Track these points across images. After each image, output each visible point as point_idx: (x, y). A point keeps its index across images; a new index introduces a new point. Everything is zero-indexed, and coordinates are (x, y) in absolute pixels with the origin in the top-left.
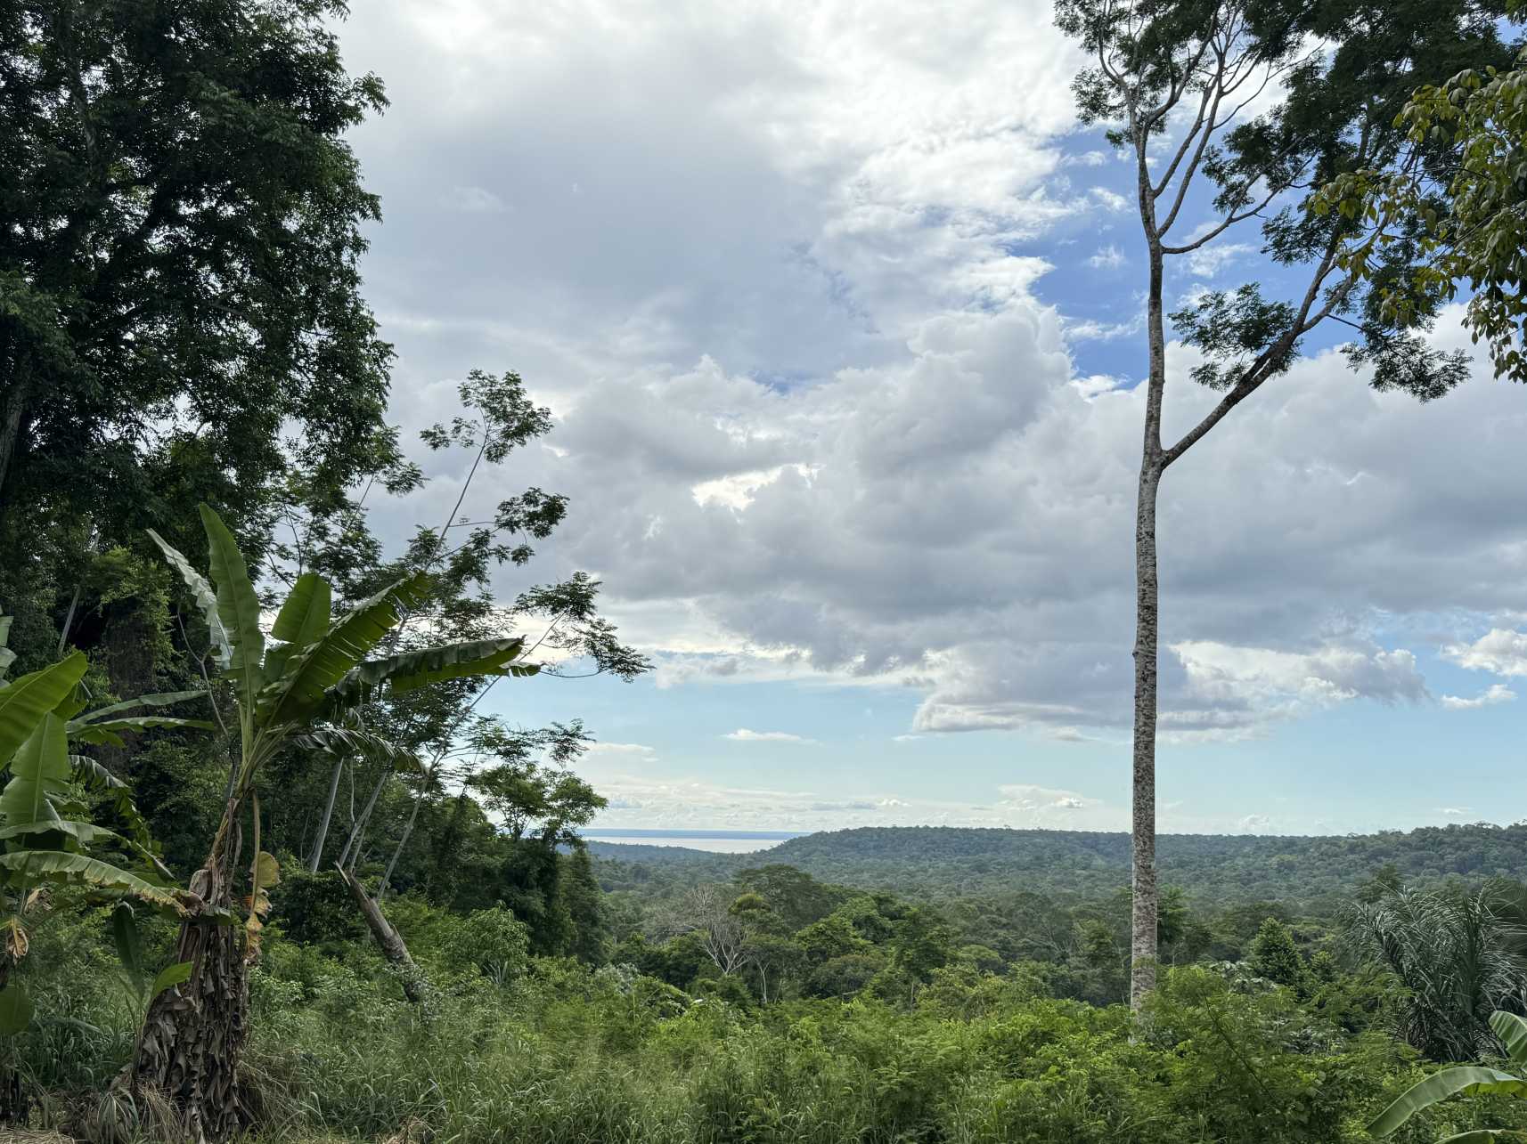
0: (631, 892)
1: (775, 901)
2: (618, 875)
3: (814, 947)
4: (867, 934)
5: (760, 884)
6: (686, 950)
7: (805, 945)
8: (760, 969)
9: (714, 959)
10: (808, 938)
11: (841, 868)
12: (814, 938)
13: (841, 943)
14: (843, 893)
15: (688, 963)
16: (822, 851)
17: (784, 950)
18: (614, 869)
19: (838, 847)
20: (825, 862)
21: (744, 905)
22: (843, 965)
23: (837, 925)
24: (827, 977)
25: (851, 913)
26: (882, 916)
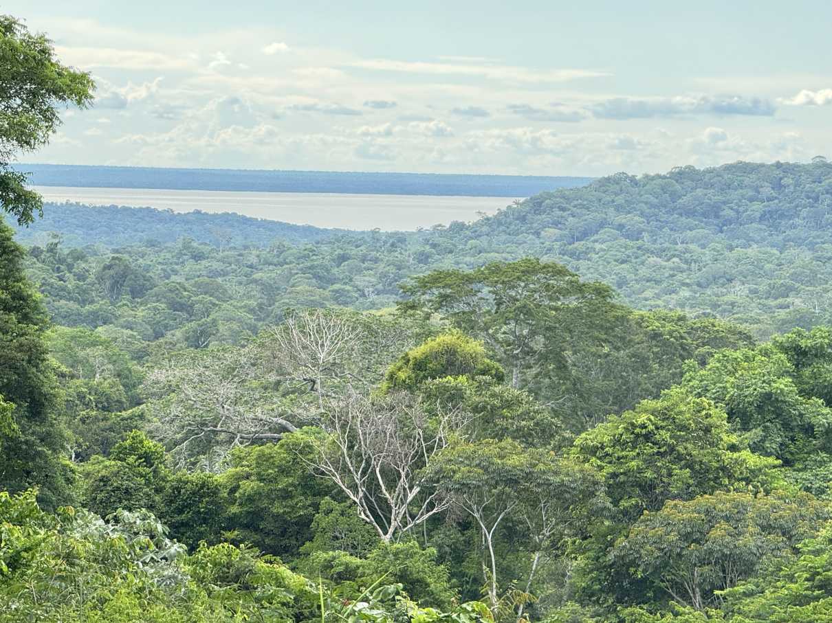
0: (102, 332)
2: (66, 286)
3: (622, 474)
4: (763, 441)
5: (474, 312)
6: (273, 480)
7: (601, 468)
8: (481, 526)
9: (355, 503)
10: (607, 449)
11: (671, 272)
12: (623, 450)
13: (696, 462)
14: (686, 335)
15: (282, 511)
16: (621, 227)
17: (548, 480)
18: (53, 271)
19: (664, 217)
20: (629, 256)
21: (431, 365)
22: (703, 520)
23: (688, 416)
24: (659, 549)
25: (721, 388)
26: (807, 393)
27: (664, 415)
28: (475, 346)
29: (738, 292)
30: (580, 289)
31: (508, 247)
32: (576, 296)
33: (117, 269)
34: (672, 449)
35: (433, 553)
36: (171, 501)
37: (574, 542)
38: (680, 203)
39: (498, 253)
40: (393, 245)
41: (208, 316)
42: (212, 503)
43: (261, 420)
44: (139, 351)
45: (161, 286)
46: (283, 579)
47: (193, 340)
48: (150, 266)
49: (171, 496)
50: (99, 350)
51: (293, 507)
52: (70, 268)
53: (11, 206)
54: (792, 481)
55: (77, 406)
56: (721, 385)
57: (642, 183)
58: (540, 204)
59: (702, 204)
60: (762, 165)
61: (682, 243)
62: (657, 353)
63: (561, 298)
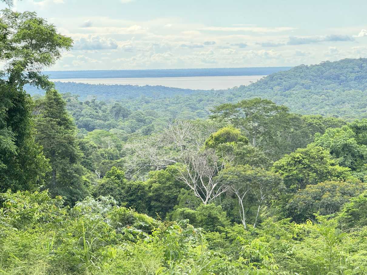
0: (112, 131)
1: (254, 133)
2: (99, 115)
3: (291, 176)
4: (344, 161)
5: (237, 118)
6: (165, 183)
7: (282, 174)
8: (238, 197)
9: (193, 190)
10: (285, 167)
11: (322, 101)
12: (291, 167)
13: (318, 170)
14: (322, 124)
15: (168, 194)
16: (303, 85)
17: (262, 179)
18: (94, 109)
19: (319, 80)
20: (306, 95)
21: (221, 139)
22: (320, 192)
23: (314, 153)
24: (305, 203)
25: (328, 143)
26: (360, 143)
27: (306, 153)
28: (237, 131)
29: (347, 107)
30: (276, 108)
31: (261, 94)
32: (275, 111)
33: (117, 108)
34: (309, 166)
35: (220, 207)
36: (128, 192)
37: (274, 202)
38: (324, 75)
39: (258, 96)
40: (219, 95)
41: (151, 124)
42: (142, 192)
43: (166, 161)
44: (125, 137)
45: (134, 113)
46: (145, 219)
47: (145, 133)
48: (130, 106)
49: (127, 190)
50: (109, 138)
51: (172, 193)
52: (100, 108)
53: (44, 87)
54: (356, 176)
55: (100, 158)
56: (328, 142)
57: (310, 68)
58: (272, 77)
59: (333, 75)
60: (355, 59)
61: (326, 89)
62: (311, 131)
63: (270, 112)
